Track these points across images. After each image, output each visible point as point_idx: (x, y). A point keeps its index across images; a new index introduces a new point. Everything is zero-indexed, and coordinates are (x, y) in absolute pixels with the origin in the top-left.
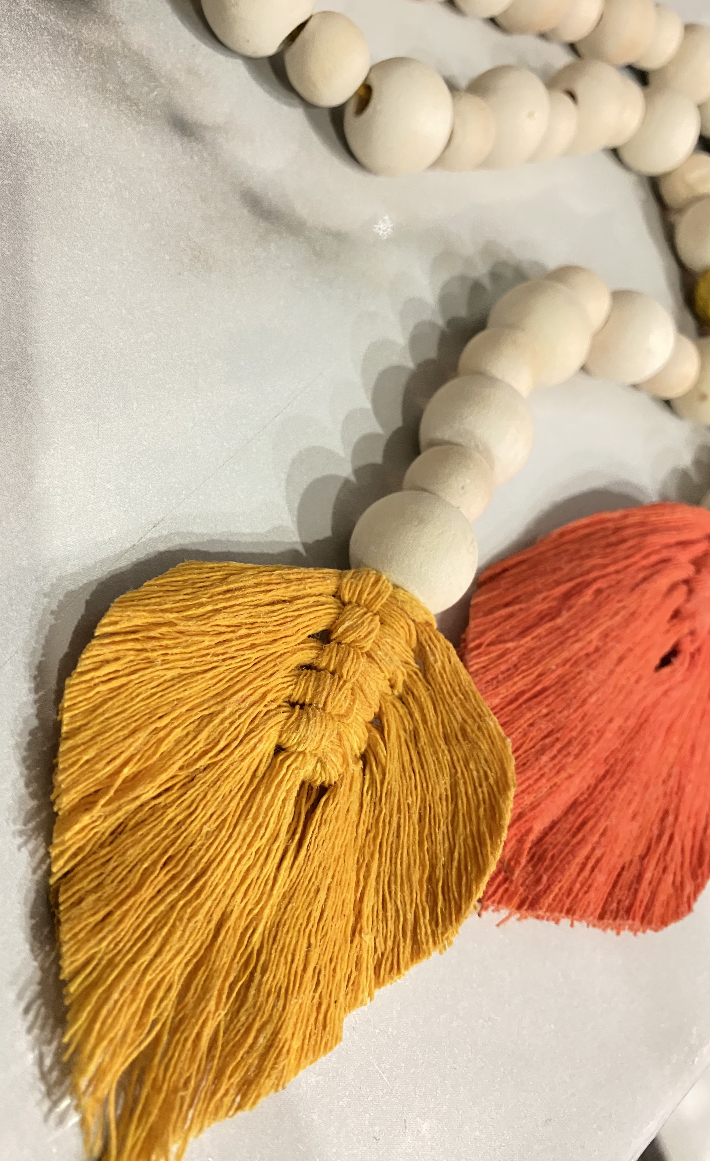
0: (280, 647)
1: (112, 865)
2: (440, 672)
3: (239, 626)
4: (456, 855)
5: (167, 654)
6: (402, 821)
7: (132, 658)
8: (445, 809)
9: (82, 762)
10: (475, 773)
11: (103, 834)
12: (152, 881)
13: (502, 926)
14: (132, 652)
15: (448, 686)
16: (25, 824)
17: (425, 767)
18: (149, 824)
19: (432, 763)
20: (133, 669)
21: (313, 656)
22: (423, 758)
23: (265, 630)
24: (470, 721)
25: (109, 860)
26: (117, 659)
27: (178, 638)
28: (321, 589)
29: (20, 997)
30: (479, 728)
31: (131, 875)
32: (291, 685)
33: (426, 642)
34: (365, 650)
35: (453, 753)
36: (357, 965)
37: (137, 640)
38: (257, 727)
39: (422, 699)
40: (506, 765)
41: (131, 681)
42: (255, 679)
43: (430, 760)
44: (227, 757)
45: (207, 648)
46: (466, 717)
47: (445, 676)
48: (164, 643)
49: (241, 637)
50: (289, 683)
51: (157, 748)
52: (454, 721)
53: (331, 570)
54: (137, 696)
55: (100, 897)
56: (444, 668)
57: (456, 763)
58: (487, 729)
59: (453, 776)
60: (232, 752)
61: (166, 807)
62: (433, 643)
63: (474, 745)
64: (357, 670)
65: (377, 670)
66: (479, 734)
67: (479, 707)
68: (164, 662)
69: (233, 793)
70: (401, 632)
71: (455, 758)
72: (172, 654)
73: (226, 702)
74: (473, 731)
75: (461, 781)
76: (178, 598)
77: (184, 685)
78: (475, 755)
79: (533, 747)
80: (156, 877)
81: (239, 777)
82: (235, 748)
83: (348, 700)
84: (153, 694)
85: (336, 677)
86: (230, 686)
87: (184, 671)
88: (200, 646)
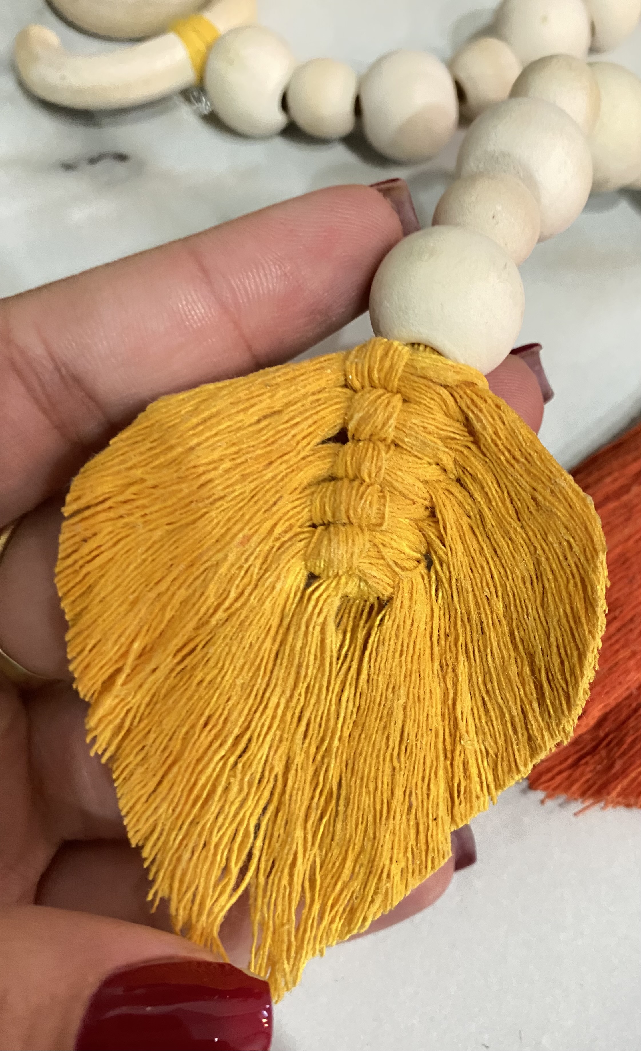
0: (279, 469)
1: (152, 736)
2: (493, 440)
3: (221, 460)
4: (552, 639)
5: (146, 515)
6: (483, 616)
7: (110, 529)
8: (530, 592)
9: (89, 647)
10: (556, 545)
11: (139, 707)
12: (195, 743)
14: (109, 523)
15: (507, 453)
17: (499, 553)
18: (179, 690)
19: (506, 546)
20: (115, 540)
21: (328, 465)
22: (493, 542)
23: (254, 454)
24: (539, 487)
25: (149, 732)
26: (95, 534)
27: (152, 494)
28: (323, 383)
30: (552, 491)
31: (172, 743)
32: (306, 507)
33: (469, 408)
34: (389, 441)
35: (528, 529)
36: (465, 773)
37: (111, 508)
38: (270, 565)
39: (479, 476)
40: (590, 528)
41: (116, 554)
42: (256, 513)
43: (502, 542)
44: (244, 605)
45: (189, 495)
46: (534, 484)
47: (499, 443)
48: (140, 503)
49: (227, 471)
50: (303, 506)
51: (163, 615)
52: (522, 492)
54: (128, 567)
55: (147, 768)
56: (496, 433)
57: (533, 539)
58: (560, 492)
59: (533, 553)
60: (248, 600)
61: (194, 668)
62: (476, 406)
63: (551, 514)
64: (380, 468)
65: (411, 459)
66: (553, 500)
67: (547, 468)
68: (146, 524)
69: (260, 639)
70: (432, 404)
71: (531, 534)
72: (151, 513)
73: (227, 548)
74: (544, 498)
75: (543, 559)
76: (143, 449)
77: (175, 542)
78: (553, 525)
80: (197, 740)
81: (263, 621)
82: (251, 594)
83: (375, 506)
84: (144, 561)
85: (356, 483)
86: (229, 529)
87: (170, 527)
88: (180, 495)
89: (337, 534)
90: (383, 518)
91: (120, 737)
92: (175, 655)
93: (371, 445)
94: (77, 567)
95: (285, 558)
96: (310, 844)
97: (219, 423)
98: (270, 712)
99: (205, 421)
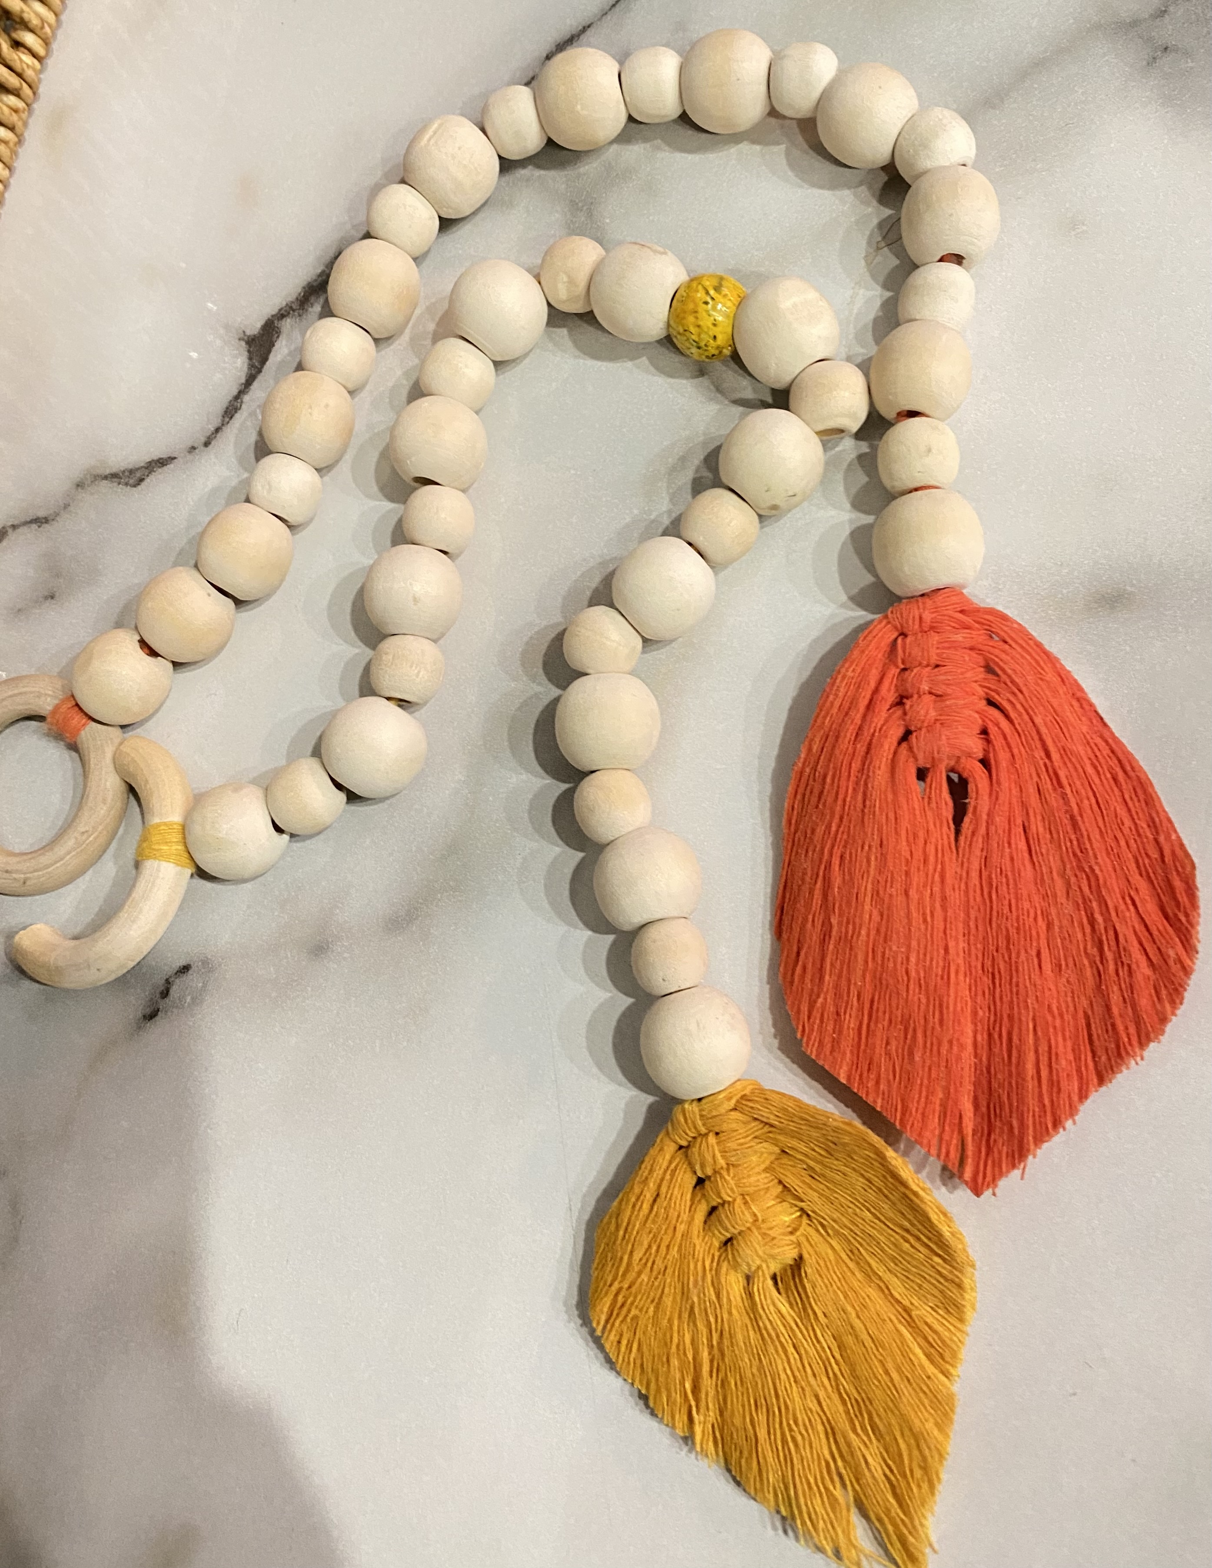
0: (681, 1228)
3: (650, 1246)
5: (637, 1305)
7: (626, 1327)
11: (717, 1419)
12: (759, 1425)
13: (1026, 1176)
14: (623, 1324)
16: (687, 1445)
18: (728, 1396)
20: (633, 1331)
21: (705, 1204)
23: (663, 1232)
26: (621, 1335)
27: (631, 1292)
28: (668, 1157)
29: (775, 1528)
31: (747, 1432)
32: (712, 1238)
37: (618, 1315)
38: (718, 1288)
41: (639, 1338)
42: (689, 1265)
44: (722, 1322)
45: (649, 1280)
48: (629, 1302)
49: (657, 1252)
50: (710, 1238)
51: (688, 1357)
53: (660, 1137)
54: (650, 1342)
60: (722, 1317)
61: (726, 1378)
64: (732, 1187)
68: (641, 1310)
69: (747, 1336)
72: (639, 1302)
73: (690, 1295)
76: (609, 1269)
77: (662, 1311)
79: (903, 1059)
80: (759, 1423)
81: (740, 1325)
82: (721, 1313)
83: (746, 1213)
84: (656, 1332)
85: (726, 1205)
86: (683, 1283)
87: (654, 1304)
88: (645, 1284)
89: (739, 1244)
90: (755, 1215)
91: (720, 1446)
92: (711, 1376)
93: (718, 1176)
94: (626, 1360)
95: (723, 1280)
96: (868, 1442)
97: (634, 1226)
98: (783, 1376)
99: (626, 1229)
